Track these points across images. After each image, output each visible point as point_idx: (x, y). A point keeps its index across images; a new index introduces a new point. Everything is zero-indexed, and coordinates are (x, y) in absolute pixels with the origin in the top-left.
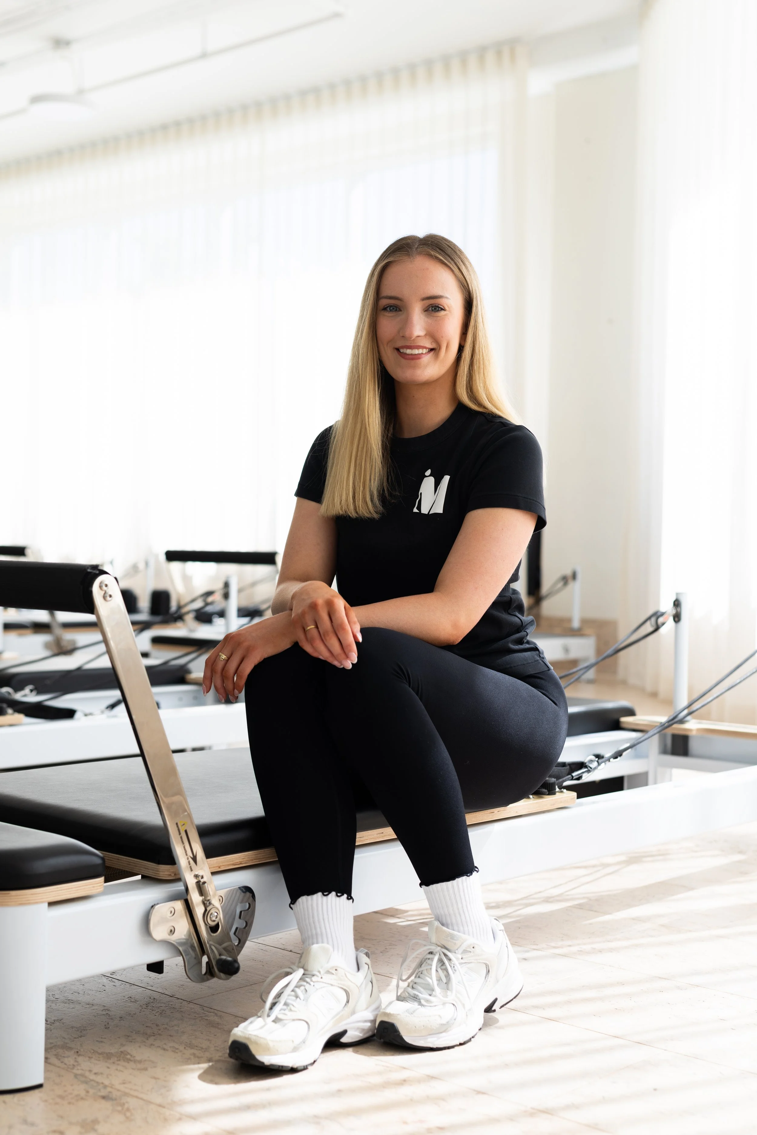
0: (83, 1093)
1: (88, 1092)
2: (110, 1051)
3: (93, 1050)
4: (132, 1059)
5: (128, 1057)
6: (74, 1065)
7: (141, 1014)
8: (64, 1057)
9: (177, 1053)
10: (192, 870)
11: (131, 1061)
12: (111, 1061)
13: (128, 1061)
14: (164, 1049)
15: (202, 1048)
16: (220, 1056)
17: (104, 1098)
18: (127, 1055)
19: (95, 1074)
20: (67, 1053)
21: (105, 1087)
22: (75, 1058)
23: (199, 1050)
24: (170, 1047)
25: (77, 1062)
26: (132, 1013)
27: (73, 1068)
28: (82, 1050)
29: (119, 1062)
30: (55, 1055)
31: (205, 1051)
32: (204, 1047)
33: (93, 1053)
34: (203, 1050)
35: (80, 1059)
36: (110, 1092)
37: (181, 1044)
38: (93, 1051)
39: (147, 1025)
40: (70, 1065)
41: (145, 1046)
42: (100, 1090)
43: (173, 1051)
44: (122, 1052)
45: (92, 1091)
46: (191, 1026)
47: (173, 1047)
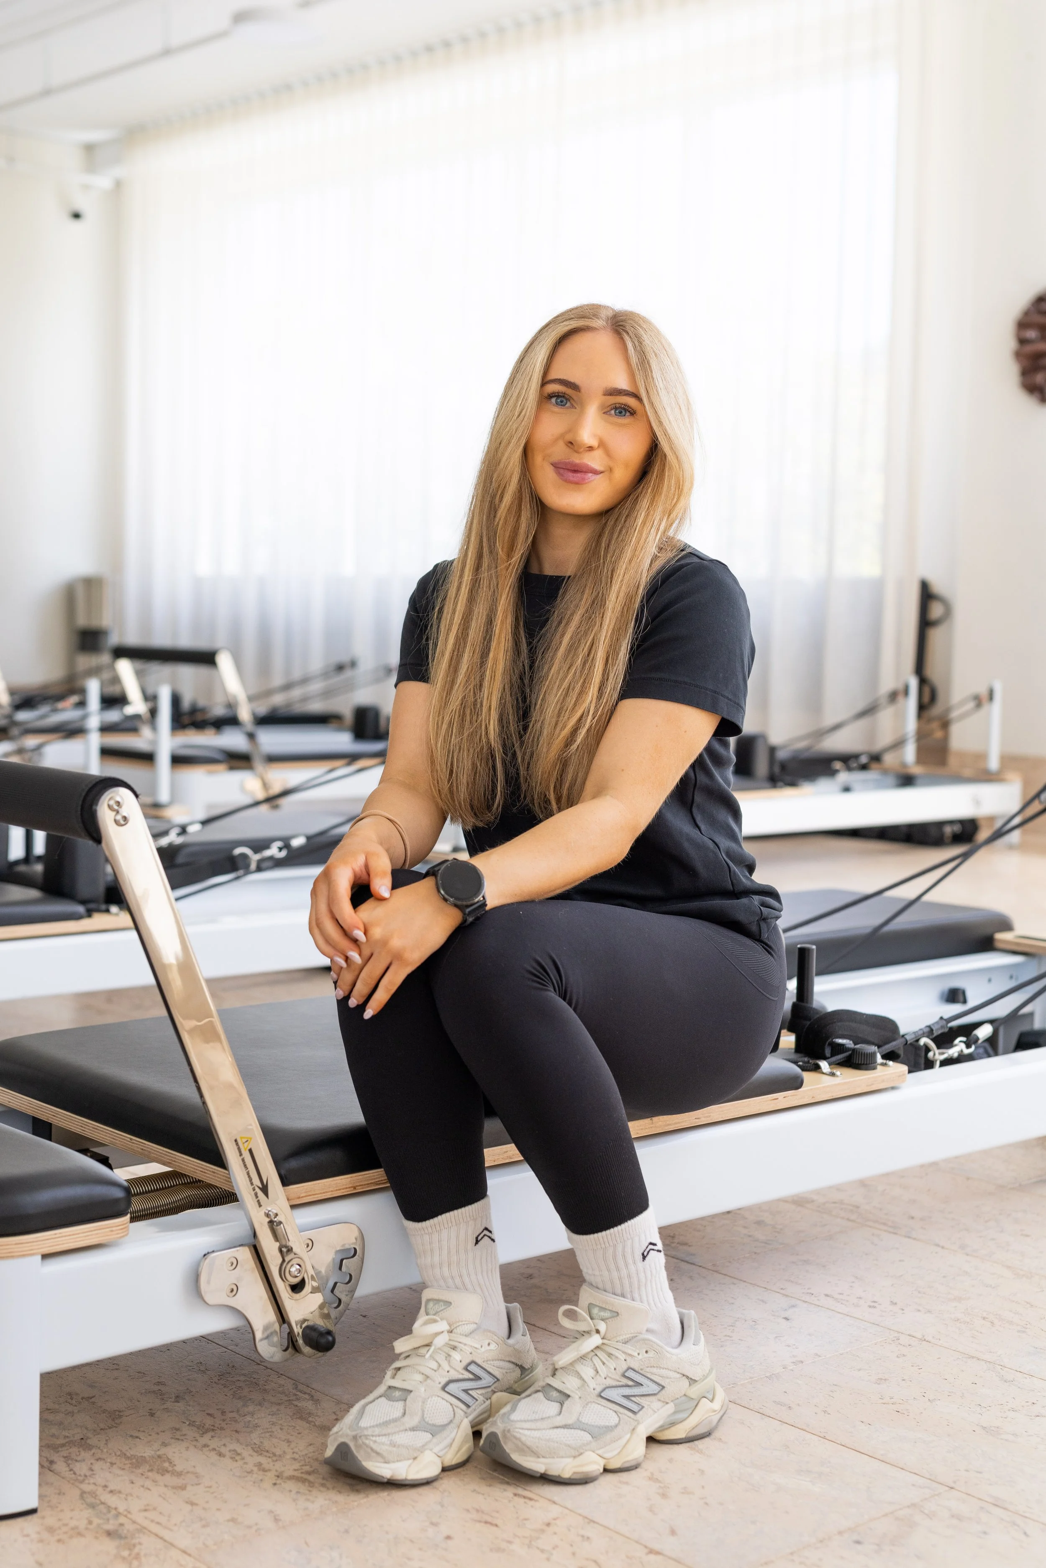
0: (83, 1524)
1: (90, 1522)
2: (144, 1455)
3: (121, 1451)
4: (170, 1469)
5: (166, 1465)
6: (86, 1476)
7: (206, 1391)
8: (76, 1461)
9: (236, 1461)
10: (260, 1206)
11: (168, 1472)
12: (140, 1471)
13: (163, 1472)
14: (220, 1455)
15: (274, 1455)
16: (295, 1470)
17: (109, 1534)
18: (164, 1461)
19: (111, 1492)
20: (84, 1454)
21: (118, 1515)
22: (91, 1464)
23: (269, 1457)
24: (230, 1451)
25: (92, 1470)
26: (194, 1390)
27: (82, 1482)
28: (105, 1450)
29: (150, 1474)
30: (65, 1457)
31: (277, 1461)
32: (277, 1453)
33: (119, 1456)
34: (275, 1458)
35: (97, 1466)
36: (122, 1525)
37: (247, 1446)
38: (118, 1453)
39: (209, 1412)
40: (80, 1475)
41: (195, 1446)
42: (108, 1520)
43: (232, 1458)
44: (159, 1457)
45: (96, 1521)
46: (270, 1416)
47: (234, 1450)
